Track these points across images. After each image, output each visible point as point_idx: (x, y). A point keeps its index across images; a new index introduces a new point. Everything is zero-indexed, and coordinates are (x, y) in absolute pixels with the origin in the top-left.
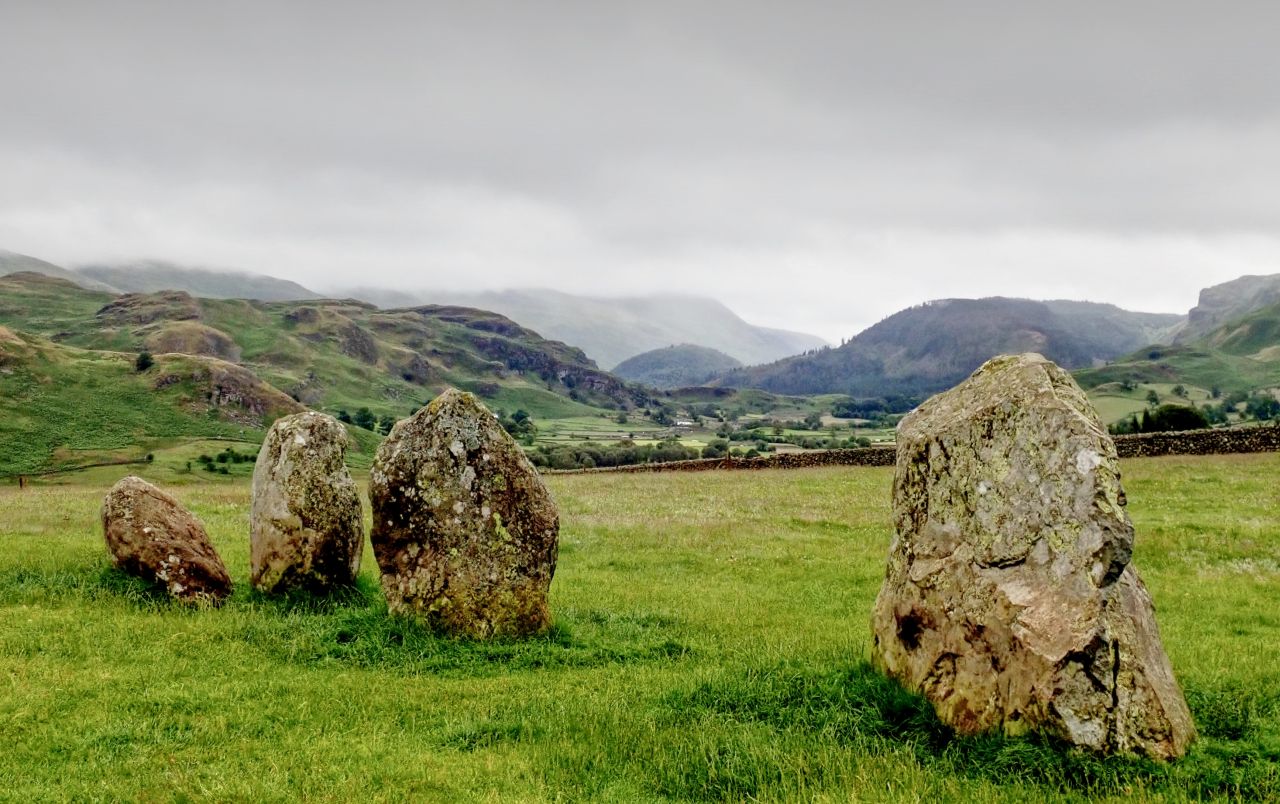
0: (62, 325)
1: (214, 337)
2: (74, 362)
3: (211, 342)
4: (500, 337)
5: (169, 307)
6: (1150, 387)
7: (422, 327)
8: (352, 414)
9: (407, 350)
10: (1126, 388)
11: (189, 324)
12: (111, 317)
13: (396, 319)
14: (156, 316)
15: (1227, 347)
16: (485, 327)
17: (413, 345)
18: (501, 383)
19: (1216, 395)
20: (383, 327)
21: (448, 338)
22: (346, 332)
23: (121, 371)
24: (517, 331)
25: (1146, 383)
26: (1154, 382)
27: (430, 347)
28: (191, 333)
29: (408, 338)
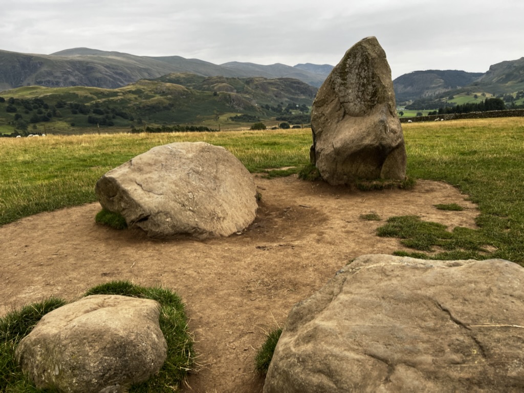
0: (194, 85)
1: (230, 87)
2: (199, 94)
3: (229, 89)
4: (298, 85)
5: (219, 80)
6: (475, 94)
7: (279, 83)
8: (264, 106)
9: (276, 89)
10: (468, 94)
11: (224, 84)
12: (205, 83)
13: (273, 81)
14: (216, 82)
15: (498, 82)
16: (295, 83)
17: (277, 88)
18: (299, 97)
19: (494, 96)
20: (270, 83)
21: (285, 86)
22: (260, 85)
23: (210, 96)
24: (303, 84)
25: (474, 92)
26: (476, 92)
27: (281, 88)
28: (224, 86)
29: (276, 86)
